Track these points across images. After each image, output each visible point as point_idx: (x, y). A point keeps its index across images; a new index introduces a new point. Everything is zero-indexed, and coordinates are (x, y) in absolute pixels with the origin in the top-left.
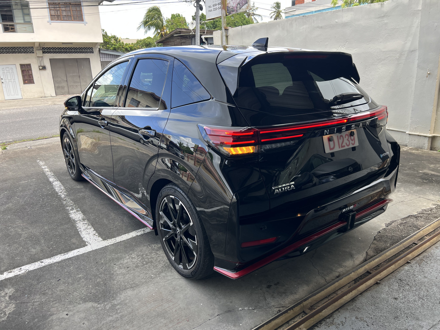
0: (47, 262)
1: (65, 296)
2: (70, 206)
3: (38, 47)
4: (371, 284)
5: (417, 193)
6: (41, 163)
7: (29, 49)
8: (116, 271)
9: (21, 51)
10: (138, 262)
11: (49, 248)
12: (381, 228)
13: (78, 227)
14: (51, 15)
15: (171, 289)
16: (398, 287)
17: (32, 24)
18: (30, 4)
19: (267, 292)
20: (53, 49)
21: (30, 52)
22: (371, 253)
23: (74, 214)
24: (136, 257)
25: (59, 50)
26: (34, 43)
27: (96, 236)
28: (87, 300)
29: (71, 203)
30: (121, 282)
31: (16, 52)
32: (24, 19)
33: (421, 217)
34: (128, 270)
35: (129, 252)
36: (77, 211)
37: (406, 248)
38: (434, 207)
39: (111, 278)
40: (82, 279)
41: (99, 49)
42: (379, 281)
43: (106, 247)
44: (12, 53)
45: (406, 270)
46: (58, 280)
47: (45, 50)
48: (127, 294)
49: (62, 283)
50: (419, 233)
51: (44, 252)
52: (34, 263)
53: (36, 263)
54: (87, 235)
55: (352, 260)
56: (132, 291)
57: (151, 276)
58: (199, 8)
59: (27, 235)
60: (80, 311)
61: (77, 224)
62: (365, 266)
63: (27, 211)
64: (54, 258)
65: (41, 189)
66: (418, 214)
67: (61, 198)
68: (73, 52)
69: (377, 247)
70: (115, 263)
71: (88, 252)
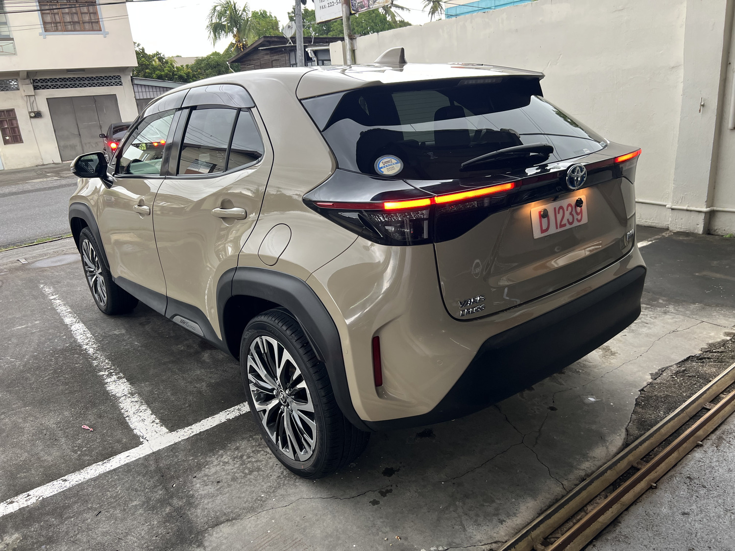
1: (112, 544)
2: (105, 369)
3: (25, 80)
4: (642, 489)
5: (696, 314)
8: (197, 491)
10: (235, 470)
11: (75, 452)
12: (645, 384)
13: (122, 409)
14: (45, 23)
15: (298, 519)
16: (688, 492)
17: (13, 40)
19: (466, 514)
20: (51, 82)
22: (634, 431)
23: (114, 383)
24: (231, 461)
25: (61, 83)
26: (17, 73)
27: (157, 424)
29: (106, 363)
30: (209, 511)
33: (708, 358)
34: (218, 487)
35: (218, 452)
36: (119, 378)
37: (691, 418)
38: (728, 338)
40: (138, 510)
41: (131, 77)
42: (655, 483)
43: (176, 444)
45: (698, 459)
46: (96, 513)
47: (37, 84)
48: (221, 534)
49: (104, 519)
50: (711, 390)
51: (68, 461)
52: (50, 483)
53: (55, 482)
54: (141, 424)
55: (603, 446)
56: (229, 527)
57: (260, 496)
61: (120, 403)
62: (628, 457)
63: (30, 384)
64: (86, 472)
65: (51, 339)
66: (704, 352)
67: (89, 355)
68: (87, 85)
69: (643, 418)
70: (195, 475)
71: (146, 456)
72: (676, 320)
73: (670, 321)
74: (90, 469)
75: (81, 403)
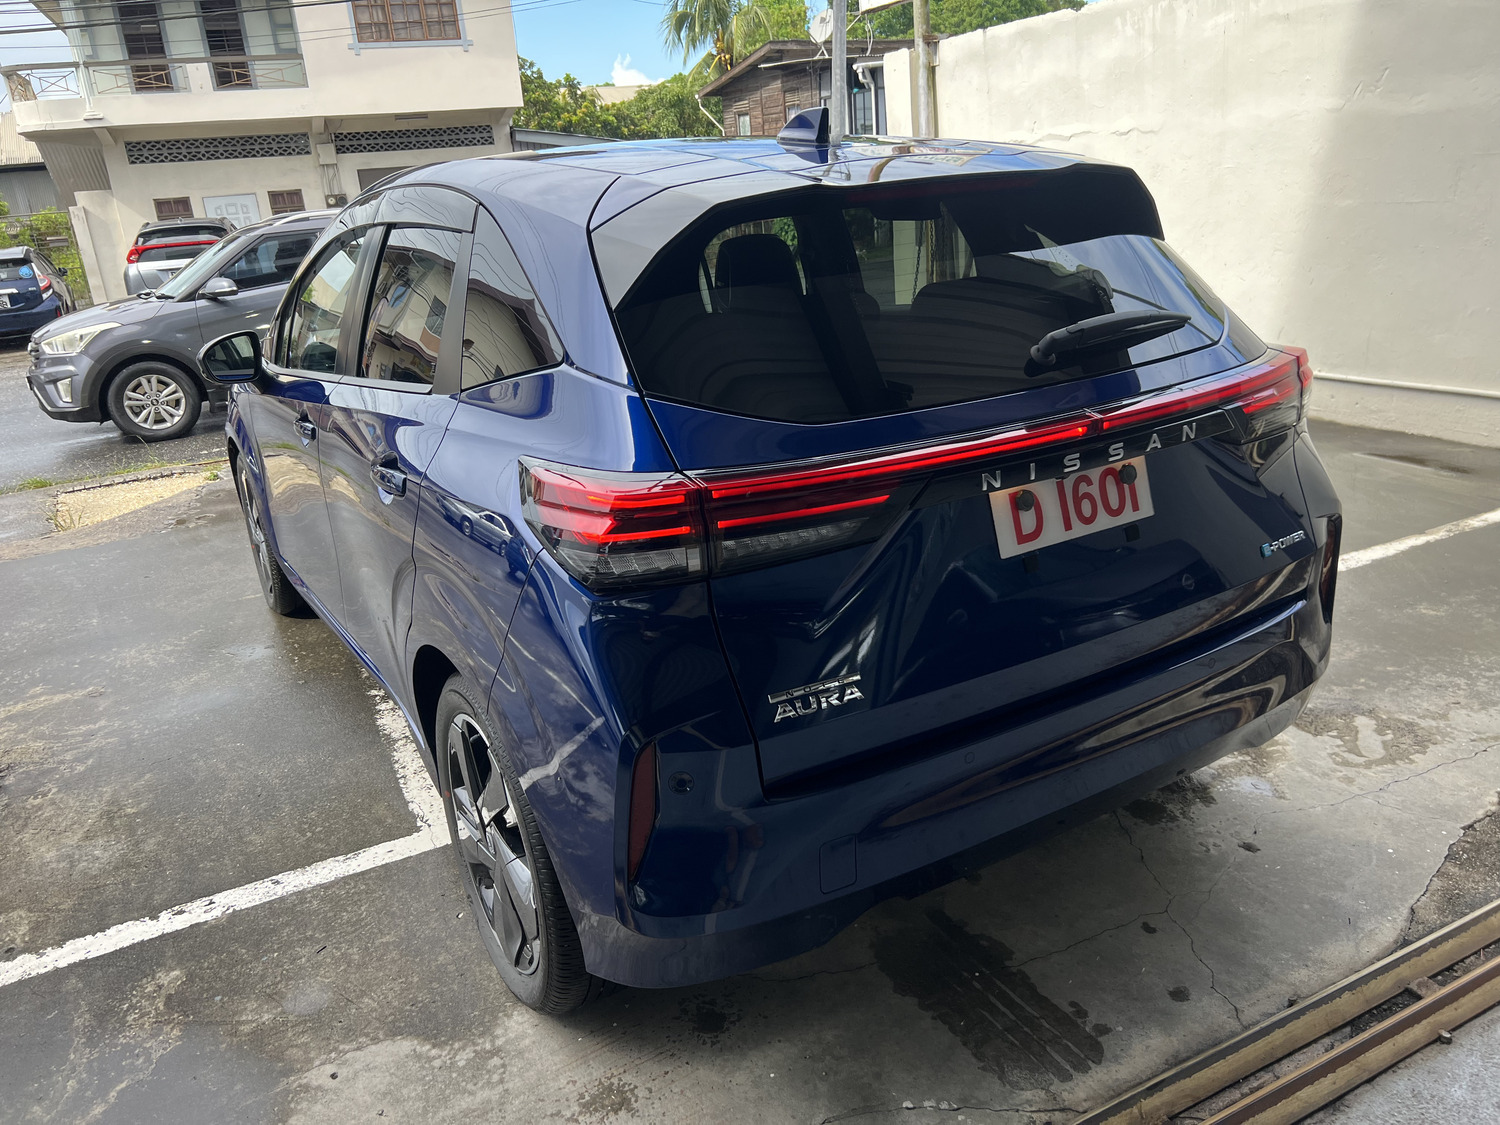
0: (293, 882)
1: (333, 1008)
3: (321, 134)
4: (1416, 1042)
7: (296, 142)
9: (271, 149)
11: (303, 832)
13: (397, 762)
14: (359, 26)
17: (301, 57)
20: (367, 139)
21: (297, 150)
23: (391, 713)
25: (385, 141)
26: (308, 121)
28: (400, 1027)
32: (276, 44)
39: (481, 953)
41: (511, 128)
42: (1450, 1032)
44: (245, 156)
46: (318, 947)
47: (342, 143)
49: (329, 960)
51: (287, 847)
52: (251, 885)
53: (259, 885)
59: (243, 784)
60: (376, 1067)
61: (395, 750)
64: (314, 871)
68: (431, 144)
69: (1457, 888)
71: (419, 855)
74: (321, 867)
75: (328, 745)
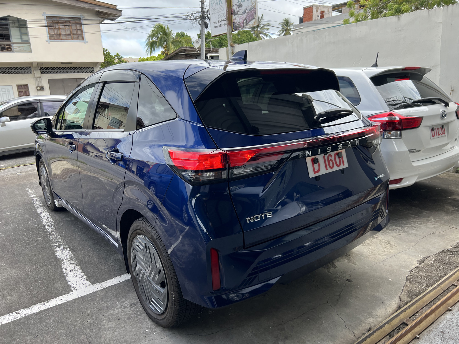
0: (24, 313)
2: (57, 242)
3: (35, 67)
4: (409, 339)
5: (448, 223)
6: (30, 191)
7: (27, 69)
8: (104, 325)
9: (18, 71)
10: (131, 312)
11: (28, 295)
12: (413, 267)
13: (63, 268)
14: (50, 34)
16: (441, 342)
17: (30, 43)
18: (28, 23)
20: (51, 69)
21: (27, 72)
22: (405, 298)
23: (61, 251)
24: (129, 305)
25: (57, 70)
26: (31, 63)
27: (84, 279)
29: (59, 238)
30: (109, 340)
31: (12, 72)
32: (21, 38)
33: (457, 252)
34: (118, 323)
35: (121, 299)
36: (65, 248)
37: (444, 291)
39: (97, 334)
40: (62, 336)
41: (100, 68)
42: (418, 335)
43: (94, 292)
44: (9, 73)
45: (448, 320)
46: (34, 336)
47: (43, 70)
49: (38, 341)
51: (22, 300)
52: (8, 315)
53: (11, 314)
54: (74, 278)
55: (383, 308)
57: (145, 331)
58: (204, 26)
59: (5, 278)
61: (63, 264)
62: (400, 316)
63: (8, 249)
64: (32, 308)
65: (27, 221)
66: (453, 248)
67: (48, 232)
68: (73, 72)
69: (411, 290)
70: (104, 314)
71: (73, 300)
72: (435, 226)
73: (431, 226)
74: (35, 307)
75: (37, 263)
